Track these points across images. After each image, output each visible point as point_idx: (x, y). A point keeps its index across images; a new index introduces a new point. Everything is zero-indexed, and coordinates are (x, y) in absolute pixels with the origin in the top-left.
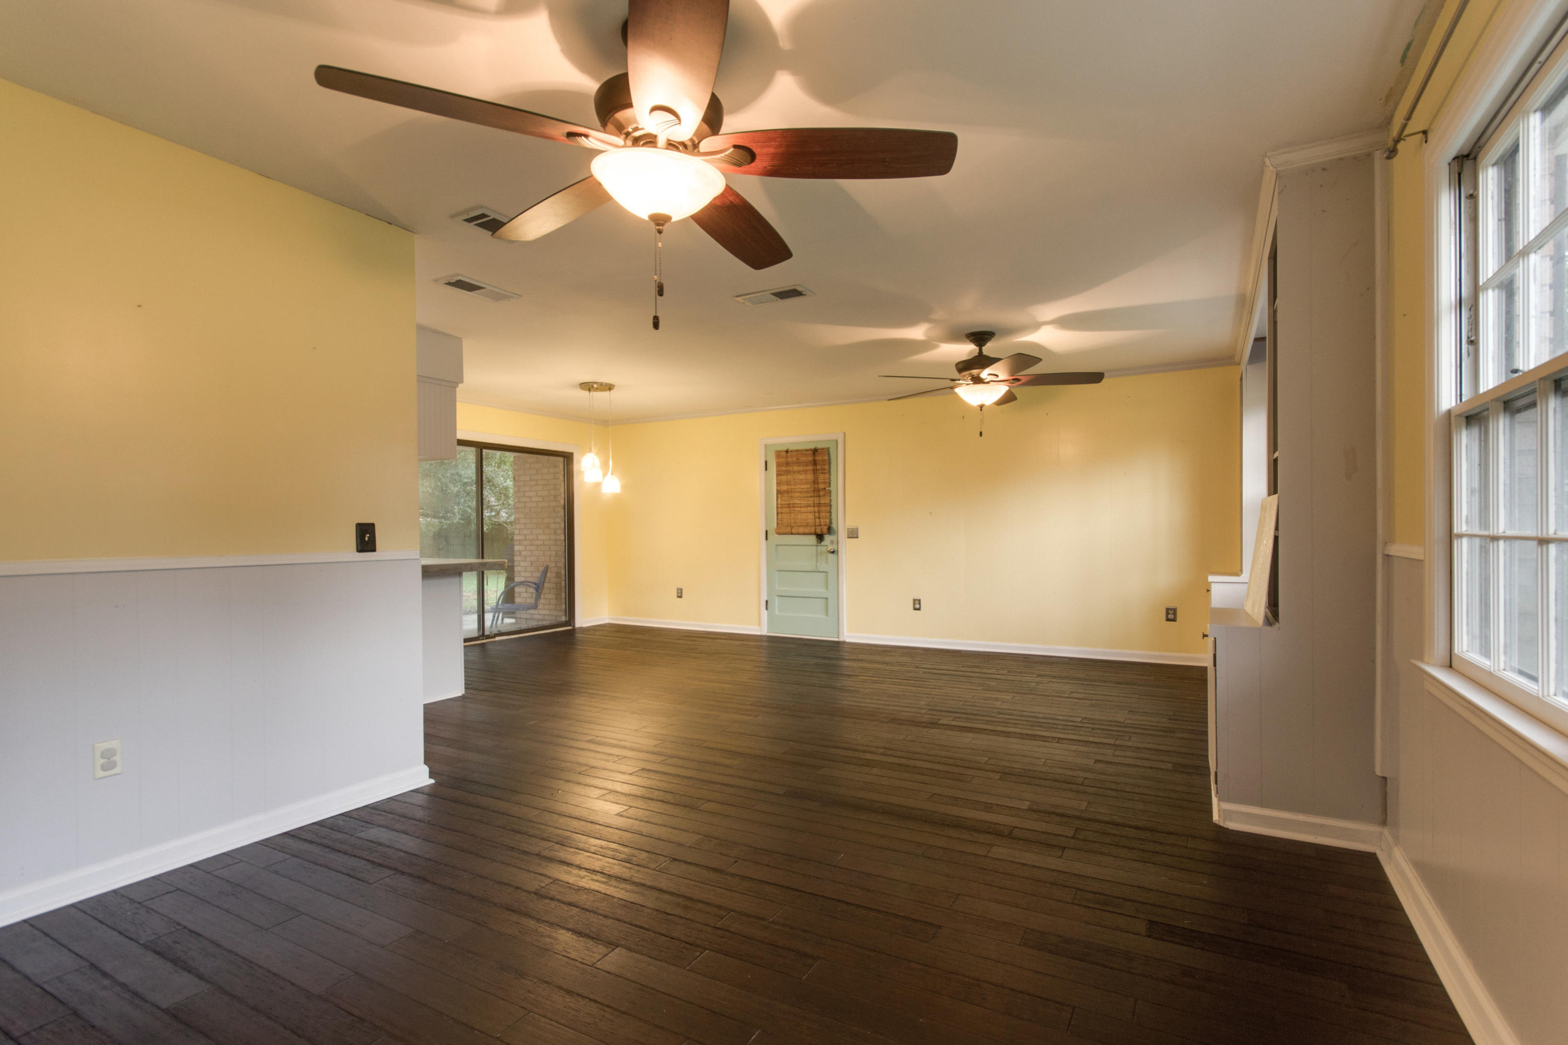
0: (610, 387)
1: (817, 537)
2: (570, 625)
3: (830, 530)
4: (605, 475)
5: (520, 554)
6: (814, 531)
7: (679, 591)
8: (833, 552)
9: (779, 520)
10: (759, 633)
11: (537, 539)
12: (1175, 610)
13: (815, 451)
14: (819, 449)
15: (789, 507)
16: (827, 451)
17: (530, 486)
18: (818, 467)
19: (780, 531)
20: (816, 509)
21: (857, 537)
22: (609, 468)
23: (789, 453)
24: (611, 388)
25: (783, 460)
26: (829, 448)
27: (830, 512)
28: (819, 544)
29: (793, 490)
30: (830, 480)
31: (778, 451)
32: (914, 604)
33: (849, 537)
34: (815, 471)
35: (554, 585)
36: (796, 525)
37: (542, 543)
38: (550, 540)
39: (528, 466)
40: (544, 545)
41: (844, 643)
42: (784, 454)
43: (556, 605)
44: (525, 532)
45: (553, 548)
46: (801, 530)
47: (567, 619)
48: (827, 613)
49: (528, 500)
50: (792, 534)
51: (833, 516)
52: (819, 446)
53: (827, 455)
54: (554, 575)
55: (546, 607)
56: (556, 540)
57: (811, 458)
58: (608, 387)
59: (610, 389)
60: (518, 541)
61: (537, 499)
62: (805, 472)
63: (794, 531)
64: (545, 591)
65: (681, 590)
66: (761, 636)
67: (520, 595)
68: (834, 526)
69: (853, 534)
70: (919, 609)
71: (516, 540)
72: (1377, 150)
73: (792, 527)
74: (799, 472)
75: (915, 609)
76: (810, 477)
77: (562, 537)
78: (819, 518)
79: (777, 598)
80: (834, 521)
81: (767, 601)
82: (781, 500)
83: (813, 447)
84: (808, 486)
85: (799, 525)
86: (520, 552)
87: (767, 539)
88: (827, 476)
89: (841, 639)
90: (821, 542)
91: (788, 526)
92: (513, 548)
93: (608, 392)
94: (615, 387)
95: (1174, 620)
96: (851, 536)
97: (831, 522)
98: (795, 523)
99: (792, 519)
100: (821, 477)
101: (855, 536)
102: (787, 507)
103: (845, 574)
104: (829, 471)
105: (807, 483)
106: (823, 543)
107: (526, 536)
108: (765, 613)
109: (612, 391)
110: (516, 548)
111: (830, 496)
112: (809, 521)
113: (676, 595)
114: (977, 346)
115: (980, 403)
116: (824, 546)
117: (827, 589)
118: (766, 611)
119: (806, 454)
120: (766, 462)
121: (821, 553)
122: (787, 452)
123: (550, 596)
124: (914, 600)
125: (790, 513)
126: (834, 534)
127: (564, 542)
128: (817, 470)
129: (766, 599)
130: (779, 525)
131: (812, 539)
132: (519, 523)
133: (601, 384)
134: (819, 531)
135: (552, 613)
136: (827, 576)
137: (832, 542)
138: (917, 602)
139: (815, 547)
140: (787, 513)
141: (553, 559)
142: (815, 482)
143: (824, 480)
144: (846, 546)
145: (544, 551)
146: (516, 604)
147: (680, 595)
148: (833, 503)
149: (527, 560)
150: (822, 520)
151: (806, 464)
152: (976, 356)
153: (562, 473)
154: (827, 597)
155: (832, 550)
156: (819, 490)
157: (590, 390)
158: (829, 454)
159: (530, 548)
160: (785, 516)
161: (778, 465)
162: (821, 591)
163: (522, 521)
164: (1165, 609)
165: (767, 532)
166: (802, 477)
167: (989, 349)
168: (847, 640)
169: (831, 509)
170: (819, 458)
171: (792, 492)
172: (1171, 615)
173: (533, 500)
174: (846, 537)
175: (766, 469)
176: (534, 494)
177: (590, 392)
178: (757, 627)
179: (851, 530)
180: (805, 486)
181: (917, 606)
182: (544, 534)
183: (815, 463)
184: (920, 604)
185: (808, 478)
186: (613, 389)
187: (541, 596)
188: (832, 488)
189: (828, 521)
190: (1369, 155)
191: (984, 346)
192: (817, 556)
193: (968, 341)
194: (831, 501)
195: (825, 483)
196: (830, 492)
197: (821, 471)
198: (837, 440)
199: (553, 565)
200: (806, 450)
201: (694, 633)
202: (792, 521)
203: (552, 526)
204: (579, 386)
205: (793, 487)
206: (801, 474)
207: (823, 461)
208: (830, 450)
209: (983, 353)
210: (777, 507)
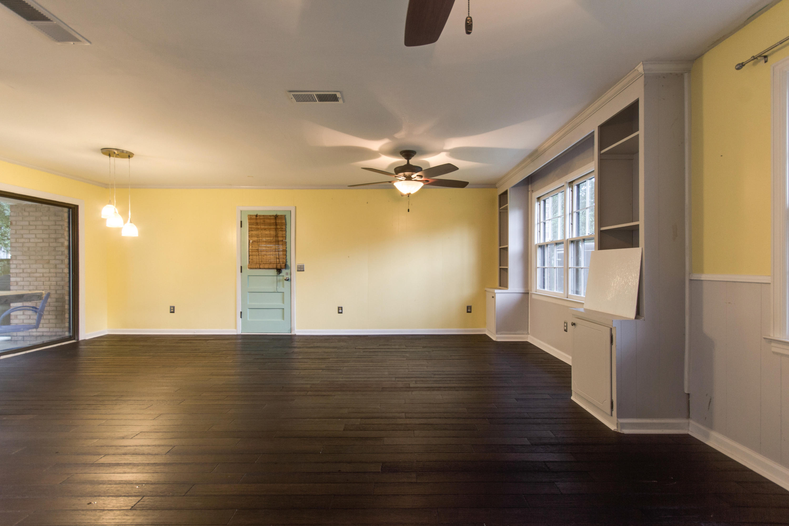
0: (129, 155)
1: (277, 271)
2: (74, 339)
3: (286, 267)
4: (125, 222)
5: (17, 284)
6: (276, 267)
7: (172, 308)
8: (288, 280)
9: (250, 259)
10: (236, 334)
11: (36, 272)
12: (471, 307)
13: (276, 217)
14: (278, 216)
15: (258, 251)
16: (284, 217)
17: (30, 230)
18: (278, 227)
19: (252, 267)
20: (277, 253)
21: (304, 271)
22: (128, 217)
23: (258, 217)
24: (131, 155)
25: (254, 221)
26: (285, 215)
27: (286, 255)
28: (278, 275)
29: (261, 241)
30: (286, 235)
31: (250, 215)
32: (339, 310)
33: (298, 271)
34: (276, 229)
35: (54, 308)
36: (262, 263)
37: (41, 275)
38: (50, 272)
39: (26, 214)
40: (43, 276)
41: (295, 335)
42: (255, 217)
43: (56, 324)
44: (23, 266)
45: (54, 279)
46: (266, 266)
47: (71, 334)
48: (283, 319)
49: (27, 241)
50: (260, 268)
51: (288, 258)
52: (279, 214)
53: (284, 220)
54: (54, 300)
55: (45, 325)
56: (56, 273)
57: (273, 221)
58: (128, 155)
59: (129, 157)
60: (15, 274)
61: (37, 240)
62: (270, 229)
63: (261, 267)
64: (45, 313)
65: (174, 307)
66: (237, 335)
67: (17, 317)
68: (288, 263)
69: (301, 269)
70: (341, 313)
71: (12, 273)
72: (686, 73)
73: (260, 264)
74: (265, 229)
75: (339, 313)
76: (273, 233)
77: (66, 271)
78: (279, 259)
79: (248, 309)
80: (288, 260)
81: (241, 312)
82: (252, 247)
83: (275, 214)
84: (271, 239)
85: (265, 263)
86: (17, 283)
87: (241, 272)
88: (284, 232)
89: (293, 333)
90: (279, 274)
91: (256, 263)
92: (10, 279)
93: (128, 159)
94: (134, 156)
95: (470, 312)
96: (299, 270)
97: (286, 262)
98: (262, 261)
99: (260, 259)
100: (280, 233)
101: (302, 270)
102: (256, 251)
103: (295, 294)
104: (286, 230)
105: (270, 237)
106: (281, 274)
107: (23, 270)
108: (239, 320)
109: (131, 159)
110: (12, 279)
111: (286, 245)
112: (272, 260)
113: (169, 311)
114: (406, 159)
115: (408, 192)
116: (281, 276)
117: (283, 303)
118: (241, 318)
119: (270, 218)
120: (241, 222)
121: (280, 281)
122: (257, 216)
123: (49, 317)
124: (339, 308)
125: (259, 255)
126: (288, 269)
127: (68, 274)
128: (277, 229)
129: (241, 311)
130: (250, 263)
131: (274, 272)
132: (16, 259)
133: (123, 151)
134: (279, 267)
135: (51, 330)
136: (283, 296)
137: (287, 274)
138: (340, 309)
139: (276, 277)
140: (256, 255)
141: (52, 287)
142: (276, 236)
143: (282, 235)
144: (296, 276)
145: (43, 282)
146: (11, 325)
147: (172, 311)
148: (288, 250)
149: (24, 289)
150: (281, 260)
151: (270, 224)
152: (406, 165)
153: (67, 220)
154: (283, 308)
155: (287, 279)
156: (278, 241)
157: (110, 155)
158: (285, 219)
159: (28, 279)
160: (255, 257)
161: (250, 224)
162: (279, 304)
163: (19, 258)
164: (466, 307)
165: (241, 267)
166: (267, 232)
167: (414, 161)
168: (297, 334)
169: (286, 253)
170: (279, 221)
171: (260, 242)
172: (469, 309)
173: (31, 241)
174: (296, 270)
175: (241, 226)
176: (34, 236)
177: (110, 157)
178: (235, 330)
179: (299, 266)
180: (269, 239)
181: (340, 311)
182: (43, 268)
183: (276, 224)
184: (342, 310)
185: (271, 233)
186: (132, 157)
187: (41, 317)
188: (288, 240)
189: (284, 260)
190: (682, 74)
191: (410, 159)
192: (277, 282)
193: (401, 156)
194: (286, 248)
195: (282, 237)
196: (286, 243)
197: (280, 230)
198: (291, 211)
199: (53, 292)
200: (270, 216)
201: (188, 337)
202: (260, 260)
203: (53, 262)
204: (101, 151)
205: (260, 239)
206: (267, 231)
207: (282, 223)
208: (286, 216)
209: (409, 163)
210: (249, 251)
